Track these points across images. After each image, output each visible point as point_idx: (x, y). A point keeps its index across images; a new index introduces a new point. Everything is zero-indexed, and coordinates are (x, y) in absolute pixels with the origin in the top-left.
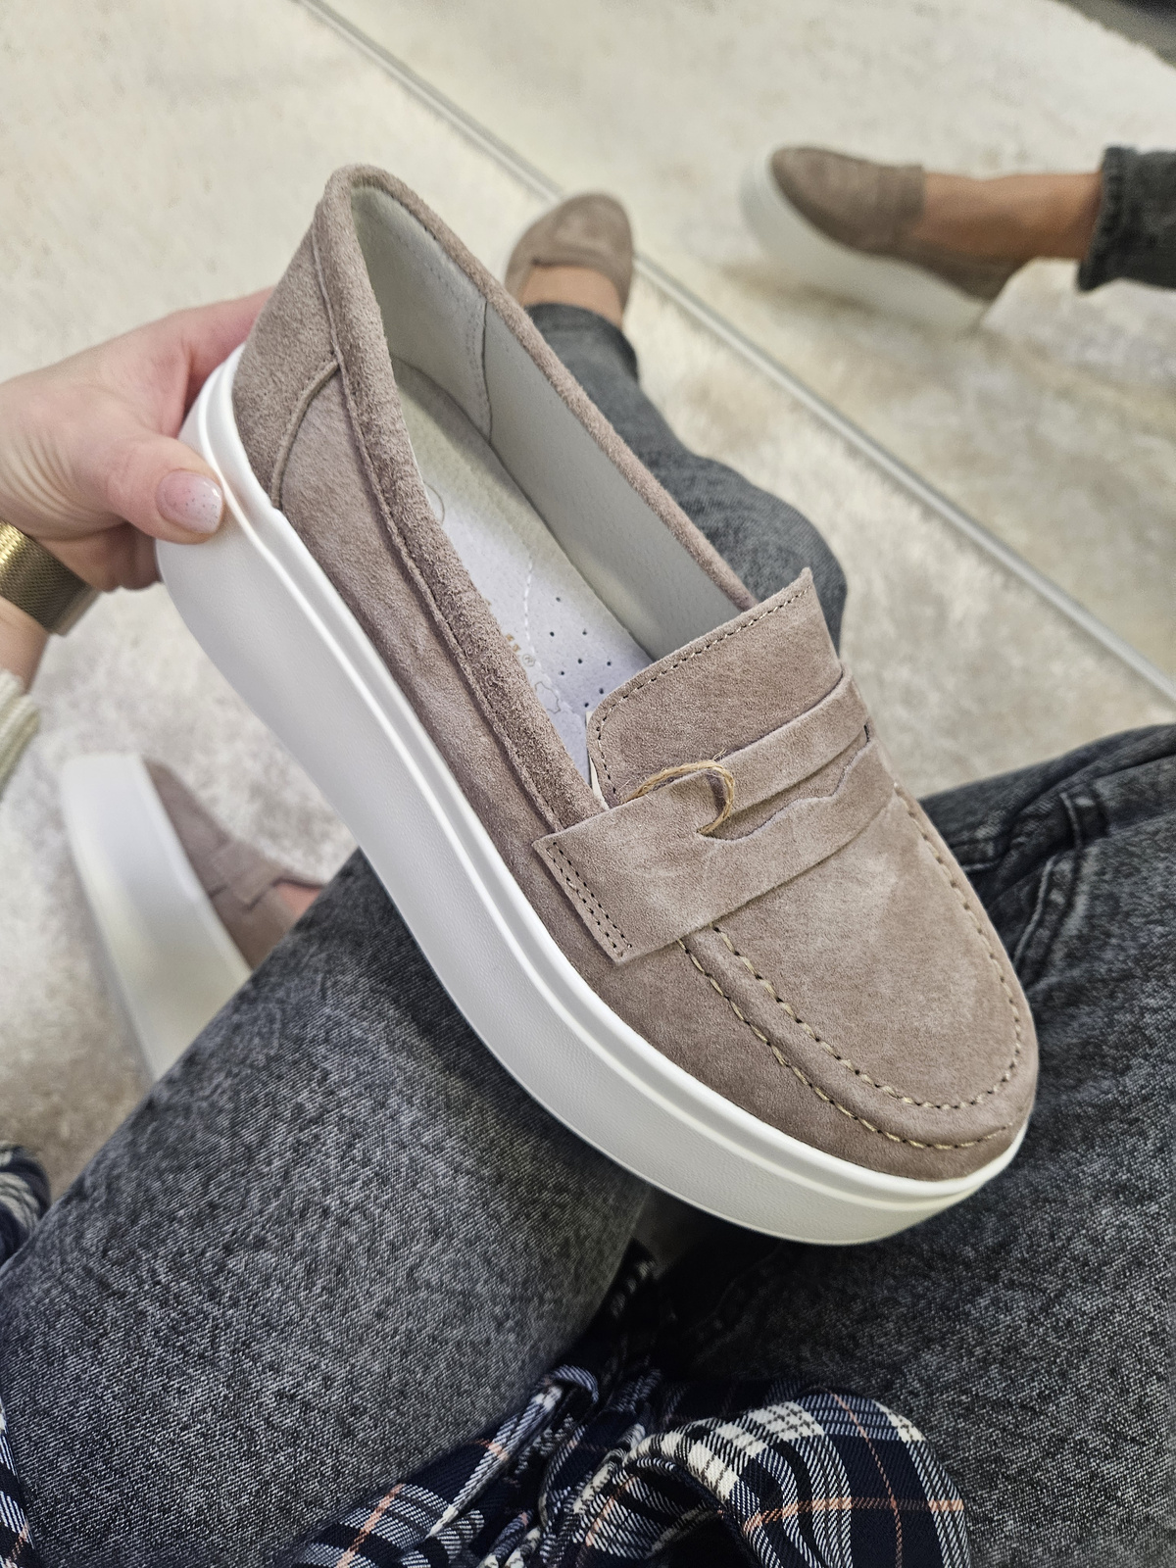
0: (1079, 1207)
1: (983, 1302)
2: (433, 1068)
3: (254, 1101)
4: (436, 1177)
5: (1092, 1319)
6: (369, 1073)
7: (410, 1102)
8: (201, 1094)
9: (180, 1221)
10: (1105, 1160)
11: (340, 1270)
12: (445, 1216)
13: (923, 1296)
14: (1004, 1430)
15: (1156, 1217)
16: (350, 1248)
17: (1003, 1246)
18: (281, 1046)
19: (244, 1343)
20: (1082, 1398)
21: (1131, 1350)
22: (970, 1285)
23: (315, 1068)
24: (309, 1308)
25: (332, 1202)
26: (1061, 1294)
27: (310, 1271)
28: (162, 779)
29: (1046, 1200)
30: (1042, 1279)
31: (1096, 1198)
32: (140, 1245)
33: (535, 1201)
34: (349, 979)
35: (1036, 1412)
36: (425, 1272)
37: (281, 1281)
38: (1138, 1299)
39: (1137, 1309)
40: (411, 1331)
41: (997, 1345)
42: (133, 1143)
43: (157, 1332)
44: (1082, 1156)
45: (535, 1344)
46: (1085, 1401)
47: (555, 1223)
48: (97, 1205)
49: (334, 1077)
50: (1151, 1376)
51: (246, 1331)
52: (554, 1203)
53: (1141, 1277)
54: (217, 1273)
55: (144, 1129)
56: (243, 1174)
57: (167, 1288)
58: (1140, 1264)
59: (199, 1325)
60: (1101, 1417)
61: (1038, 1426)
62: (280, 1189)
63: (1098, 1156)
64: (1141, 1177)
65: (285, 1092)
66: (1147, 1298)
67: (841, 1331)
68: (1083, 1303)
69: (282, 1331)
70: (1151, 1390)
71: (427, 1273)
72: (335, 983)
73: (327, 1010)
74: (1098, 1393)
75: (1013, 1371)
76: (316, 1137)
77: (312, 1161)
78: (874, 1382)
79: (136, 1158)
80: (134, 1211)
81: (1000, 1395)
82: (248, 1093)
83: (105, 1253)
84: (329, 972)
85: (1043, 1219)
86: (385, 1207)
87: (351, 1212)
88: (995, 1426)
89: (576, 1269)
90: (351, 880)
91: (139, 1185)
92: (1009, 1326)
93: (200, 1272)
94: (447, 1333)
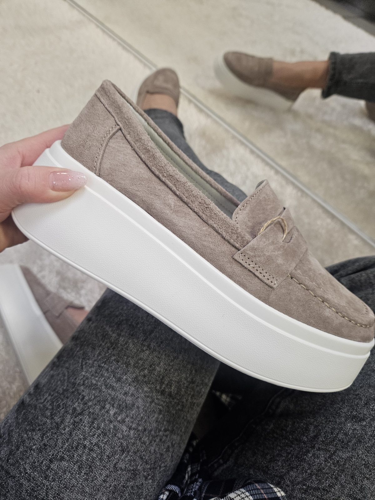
0: (340, 423)
1: (310, 455)
2: (121, 394)
3: (59, 406)
4: (123, 431)
5: (345, 460)
6: (98, 396)
7: (113, 406)
8: (40, 401)
9: (34, 450)
10: (348, 408)
11: (90, 467)
12: (126, 445)
13: (290, 453)
14: (318, 497)
15: (365, 426)
16: (93, 458)
17: (316, 437)
18: (68, 386)
19: (57, 494)
20: (343, 486)
21: (358, 470)
22: (305, 449)
23: (80, 395)
24: (80, 481)
25: (87, 443)
26: (335, 452)
27: (80, 468)
28: (27, 273)
29: (330, 421)
30: (329, 447)
31: (346, 420)
32: (20, 459)
33: (157, 436)
34: (91, 362)
35: (328, 491)
36: (120, 465)
37: (70, 472)
38: (360, 453)
39: (360, 456)
40: (115, 485)
41: (315, 469)
42: (17, 418)
43: (27, 491)
44: (341, 406)
45: (158, 481)
46: (344, 487)
47: (164, 442)
48: (5, 441)
49: (87, 398)
50: (365, 478)
51: (58, 490)
52: (164, 435)
53: (361, 446)
54: (47, 470)
55: (21, 412)
56: (55, 433)
57: (30, 475)
58: (360, 442)
59: (42, 489)
60: (349, 492)
61: (328, 496)
62: (68, 439)
63: (346, 406)
64: (360, 413)
65: (70, 403)
66: (363, 453)
67: (263, 465)
68: (342, 455)
69: (71, 489)
70: (365, 483)
71: (121, 465)
72: (86, 363)
73: (83, 373)
74: (348, 484)
75: (320, 478)
76: (81, 420)
77: (79, 429)
78: (274, 482)
79: (18, 423)
80: (18, 445)
81: (316, 486)
82: (57, 403)
83: (8, 460)
84: (84, 359)
85: (329, 428)
86: (106, 444)
87: (93, 446)
88: (314, 496)
89: (172, 454)
90: (91, 323)
91: (19, 435)
92: (319, 463)
93: (41, 469)
94: (128, 484)
